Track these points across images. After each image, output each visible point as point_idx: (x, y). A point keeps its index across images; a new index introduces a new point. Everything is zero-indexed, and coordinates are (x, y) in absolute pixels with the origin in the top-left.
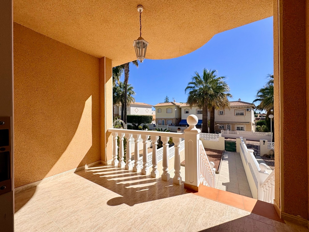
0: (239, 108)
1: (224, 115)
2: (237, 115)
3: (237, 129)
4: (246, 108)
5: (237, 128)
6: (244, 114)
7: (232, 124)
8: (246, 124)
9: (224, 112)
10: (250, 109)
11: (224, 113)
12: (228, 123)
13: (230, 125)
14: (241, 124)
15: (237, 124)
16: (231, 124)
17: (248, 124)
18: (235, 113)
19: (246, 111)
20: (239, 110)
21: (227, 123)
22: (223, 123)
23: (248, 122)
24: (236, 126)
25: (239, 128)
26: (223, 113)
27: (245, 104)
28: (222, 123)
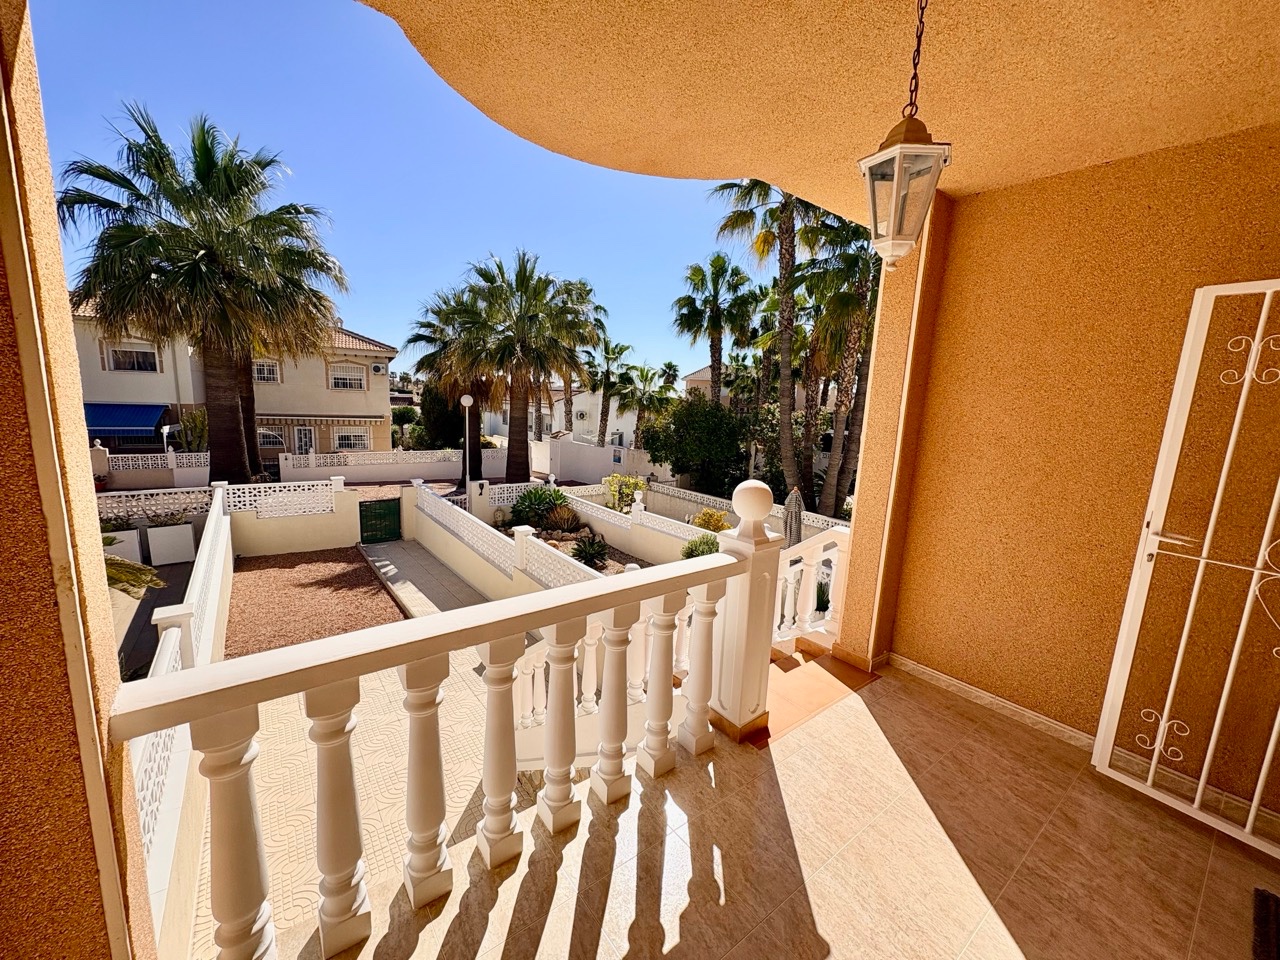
0: (344, 358)
1: (282, 382)
2: (336, 385)
3: (341, 446)
4: (371, 361)
5: (342, 438)
6: (364, 383)
7: (319, 423)
8: (373, 423)
9: (281, 369)
10: (384, 365)
11: (282, 374)
12: (302, 421)
13: (312, 428)
14: (355, 425)
15: (341, 423)
16: (313, 422)
17: (378, 423)
18: (327, 380)
19: (372, 372)
20: (344, 365)
21: (295, 422)
22: (277, 422)
23: (381, 417)
24: (336, 433)
25: (347, 438)
26: (271, 372)
27: (364, 346)
28: (271, 422)
